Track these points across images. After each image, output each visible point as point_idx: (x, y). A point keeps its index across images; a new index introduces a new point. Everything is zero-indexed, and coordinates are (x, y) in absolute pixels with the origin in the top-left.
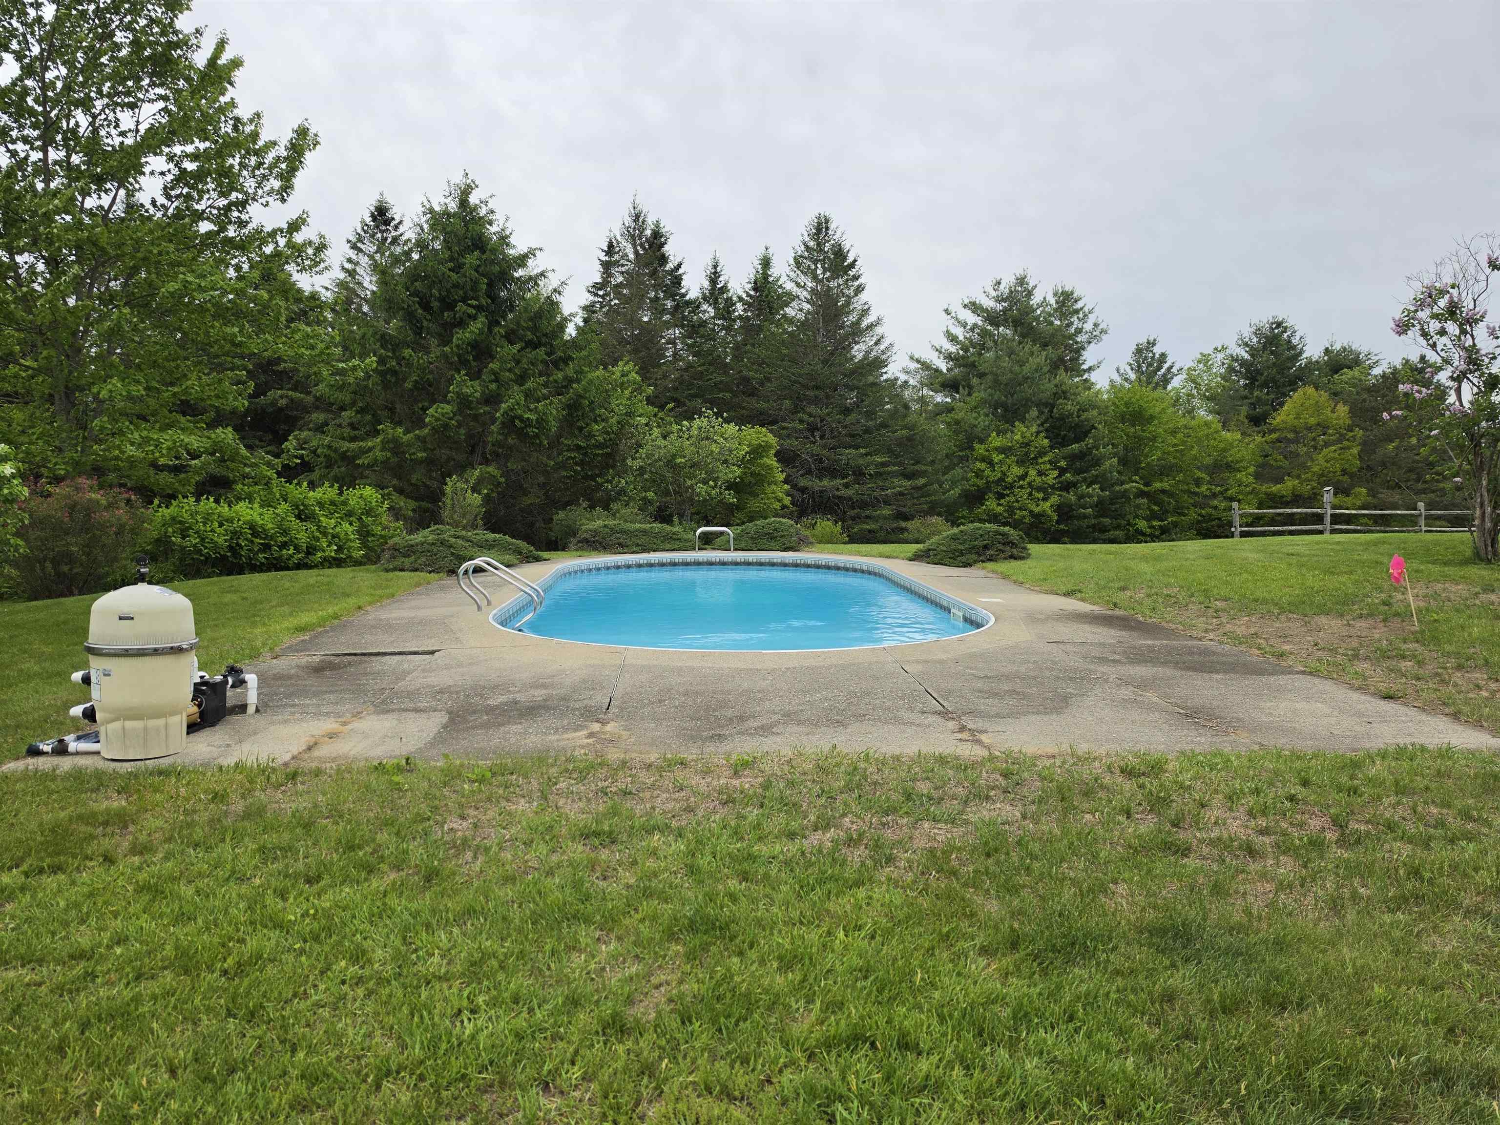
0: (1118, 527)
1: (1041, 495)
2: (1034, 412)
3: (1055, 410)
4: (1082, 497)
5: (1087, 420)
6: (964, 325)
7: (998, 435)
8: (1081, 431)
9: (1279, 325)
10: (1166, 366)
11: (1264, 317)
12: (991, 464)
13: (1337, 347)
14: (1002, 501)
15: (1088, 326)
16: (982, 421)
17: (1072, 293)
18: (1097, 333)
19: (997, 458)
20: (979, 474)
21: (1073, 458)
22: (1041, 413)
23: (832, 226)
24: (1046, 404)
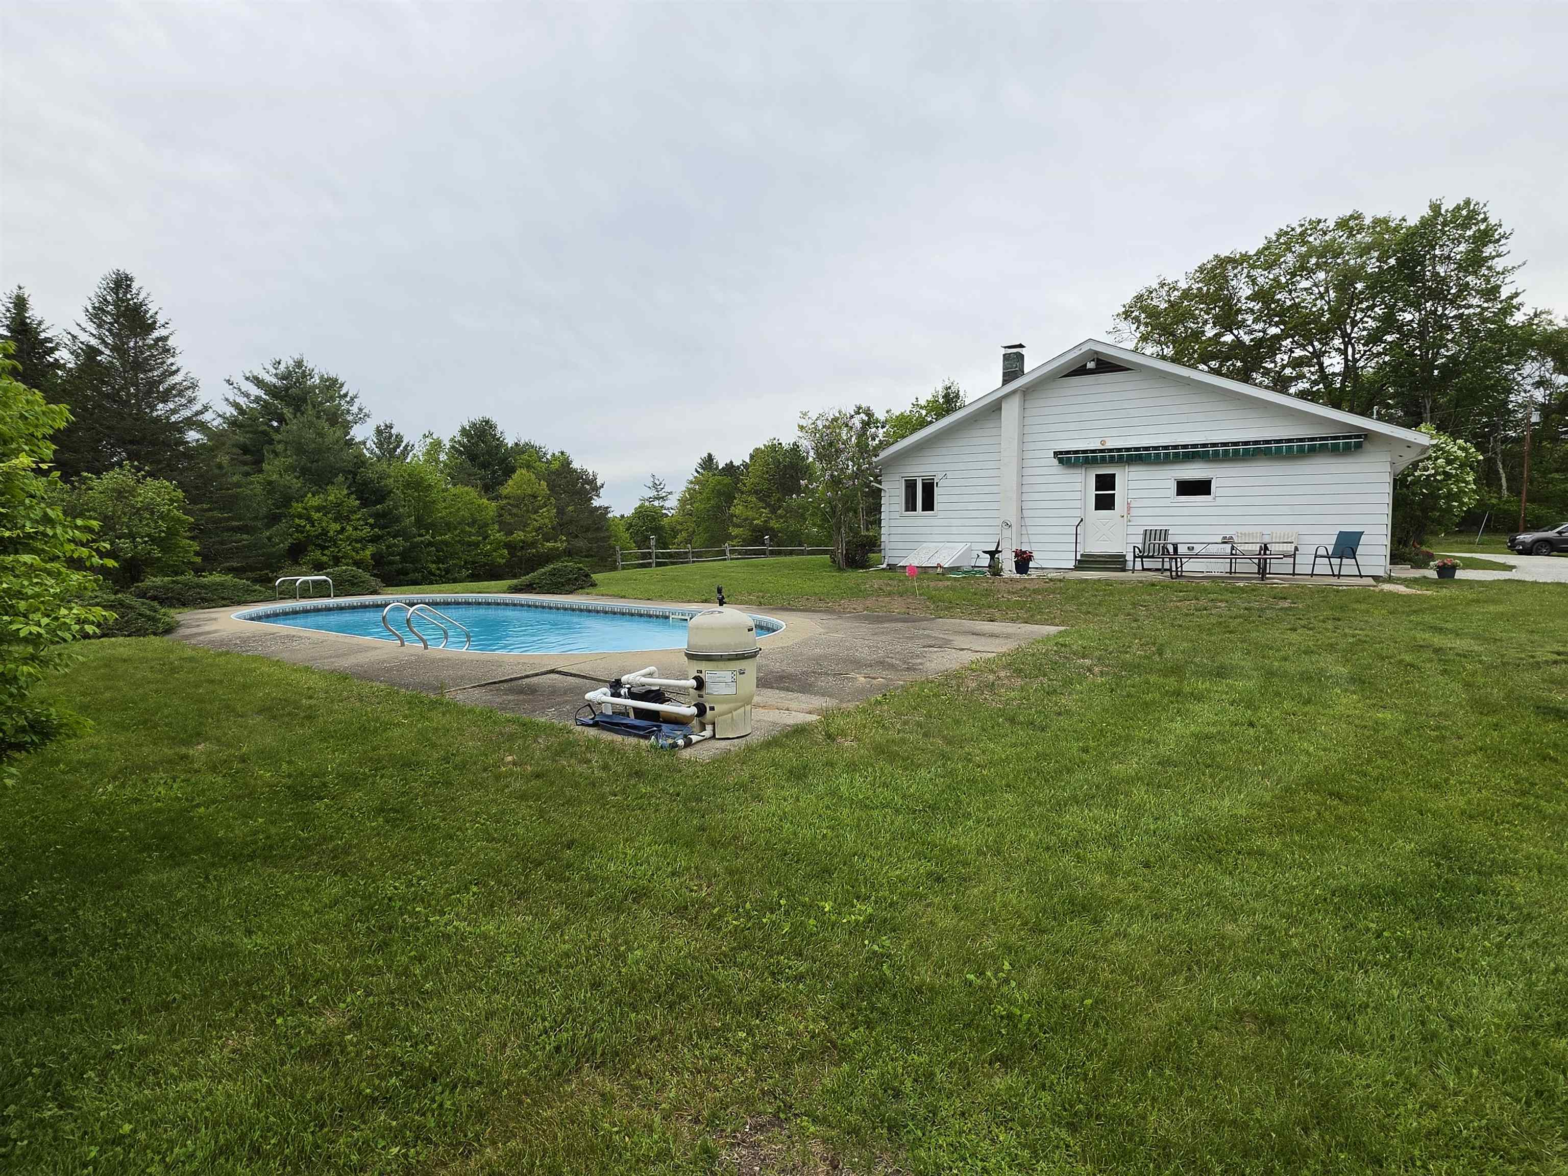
0: (416, 570)
1: (359, 545)
2: (341, 478)
3: (358, 477)
4: (388, 547)
5: (386, 486)
6: (247, 395)
7: (314, 496)
8: (382, 495)
9: (487, 422)
10: (403, 445)
11: (476, 416)
12: (309, 519)
13: (522, 443)
14: (326, 552)
15: (354, 409)
16: (294, 482)
17: (337, 380)
18: (362, 416)
19: (316, 516)
20: (299, 529)
21: (377, 516)
22: (346, 478)
23: (135, 286)
24: (350, 472)
